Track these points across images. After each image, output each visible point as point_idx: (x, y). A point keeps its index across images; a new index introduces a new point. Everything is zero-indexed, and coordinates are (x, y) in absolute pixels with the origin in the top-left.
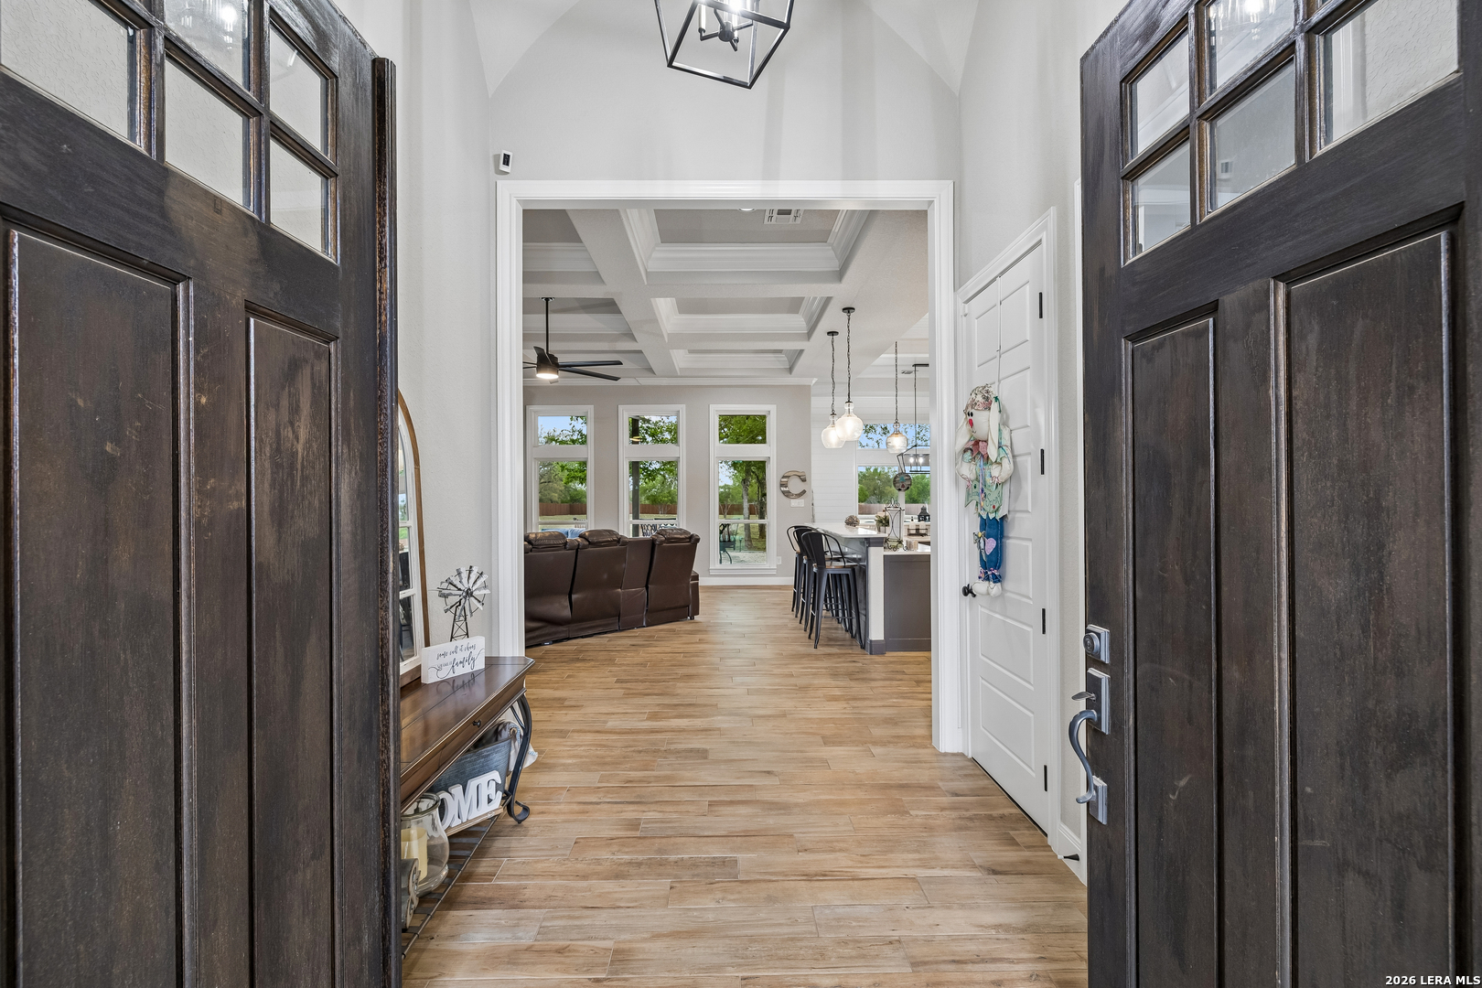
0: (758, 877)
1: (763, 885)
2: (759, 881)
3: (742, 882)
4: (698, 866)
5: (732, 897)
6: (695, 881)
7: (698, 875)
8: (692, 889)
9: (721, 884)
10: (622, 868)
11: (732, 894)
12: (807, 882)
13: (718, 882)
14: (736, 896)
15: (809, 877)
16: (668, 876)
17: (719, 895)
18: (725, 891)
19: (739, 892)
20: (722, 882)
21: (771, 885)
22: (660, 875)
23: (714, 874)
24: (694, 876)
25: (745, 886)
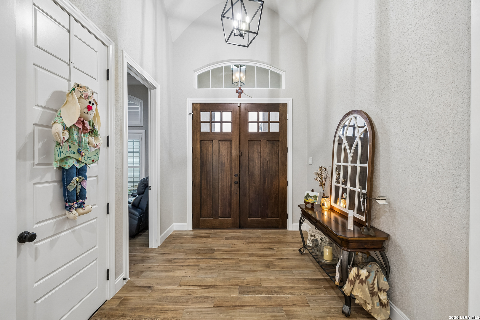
0: (232, 287)
1: (231, 284)
2: (232, 285)
3: (237, 285)
4: (254, 291)
5: (241, 280)
6: (253, 285)
7: (253, 288)
8: (254, 283)
9: (245, 284)
10: (281, 291)
11: (241, 281)
12: (216, 284)
13: (246, 285)
14: (240, 280)
15: (214, 287)
16: (263, 288)
17: (245, 281)
18: (243, 282)
19: (239, 281)
20: (244, 285)
21: (228, 284)
22: (266, 288)
23: (247, 288)
24: (254, 287)
25: (236, 284)
